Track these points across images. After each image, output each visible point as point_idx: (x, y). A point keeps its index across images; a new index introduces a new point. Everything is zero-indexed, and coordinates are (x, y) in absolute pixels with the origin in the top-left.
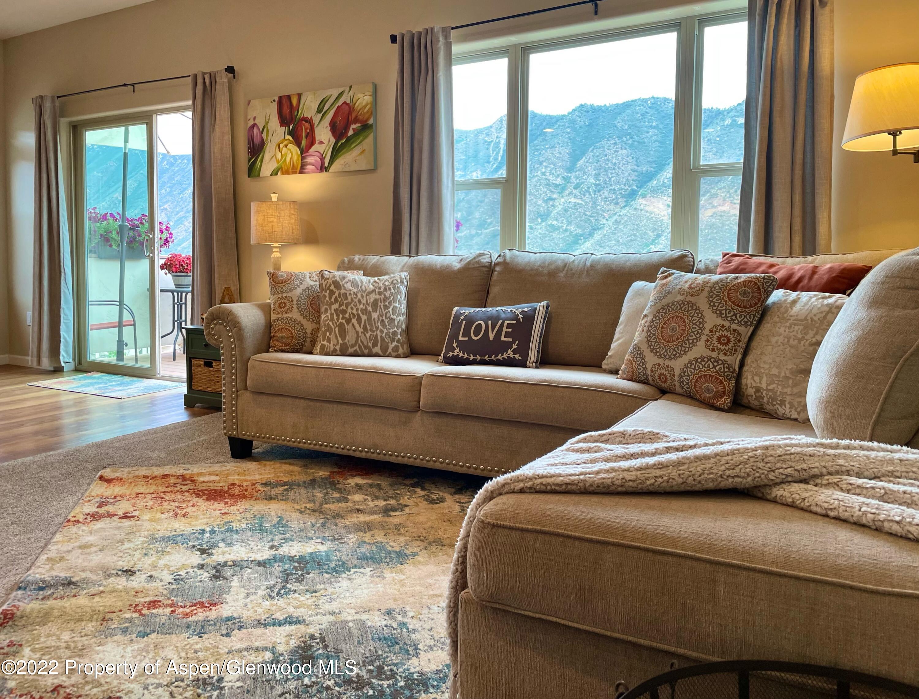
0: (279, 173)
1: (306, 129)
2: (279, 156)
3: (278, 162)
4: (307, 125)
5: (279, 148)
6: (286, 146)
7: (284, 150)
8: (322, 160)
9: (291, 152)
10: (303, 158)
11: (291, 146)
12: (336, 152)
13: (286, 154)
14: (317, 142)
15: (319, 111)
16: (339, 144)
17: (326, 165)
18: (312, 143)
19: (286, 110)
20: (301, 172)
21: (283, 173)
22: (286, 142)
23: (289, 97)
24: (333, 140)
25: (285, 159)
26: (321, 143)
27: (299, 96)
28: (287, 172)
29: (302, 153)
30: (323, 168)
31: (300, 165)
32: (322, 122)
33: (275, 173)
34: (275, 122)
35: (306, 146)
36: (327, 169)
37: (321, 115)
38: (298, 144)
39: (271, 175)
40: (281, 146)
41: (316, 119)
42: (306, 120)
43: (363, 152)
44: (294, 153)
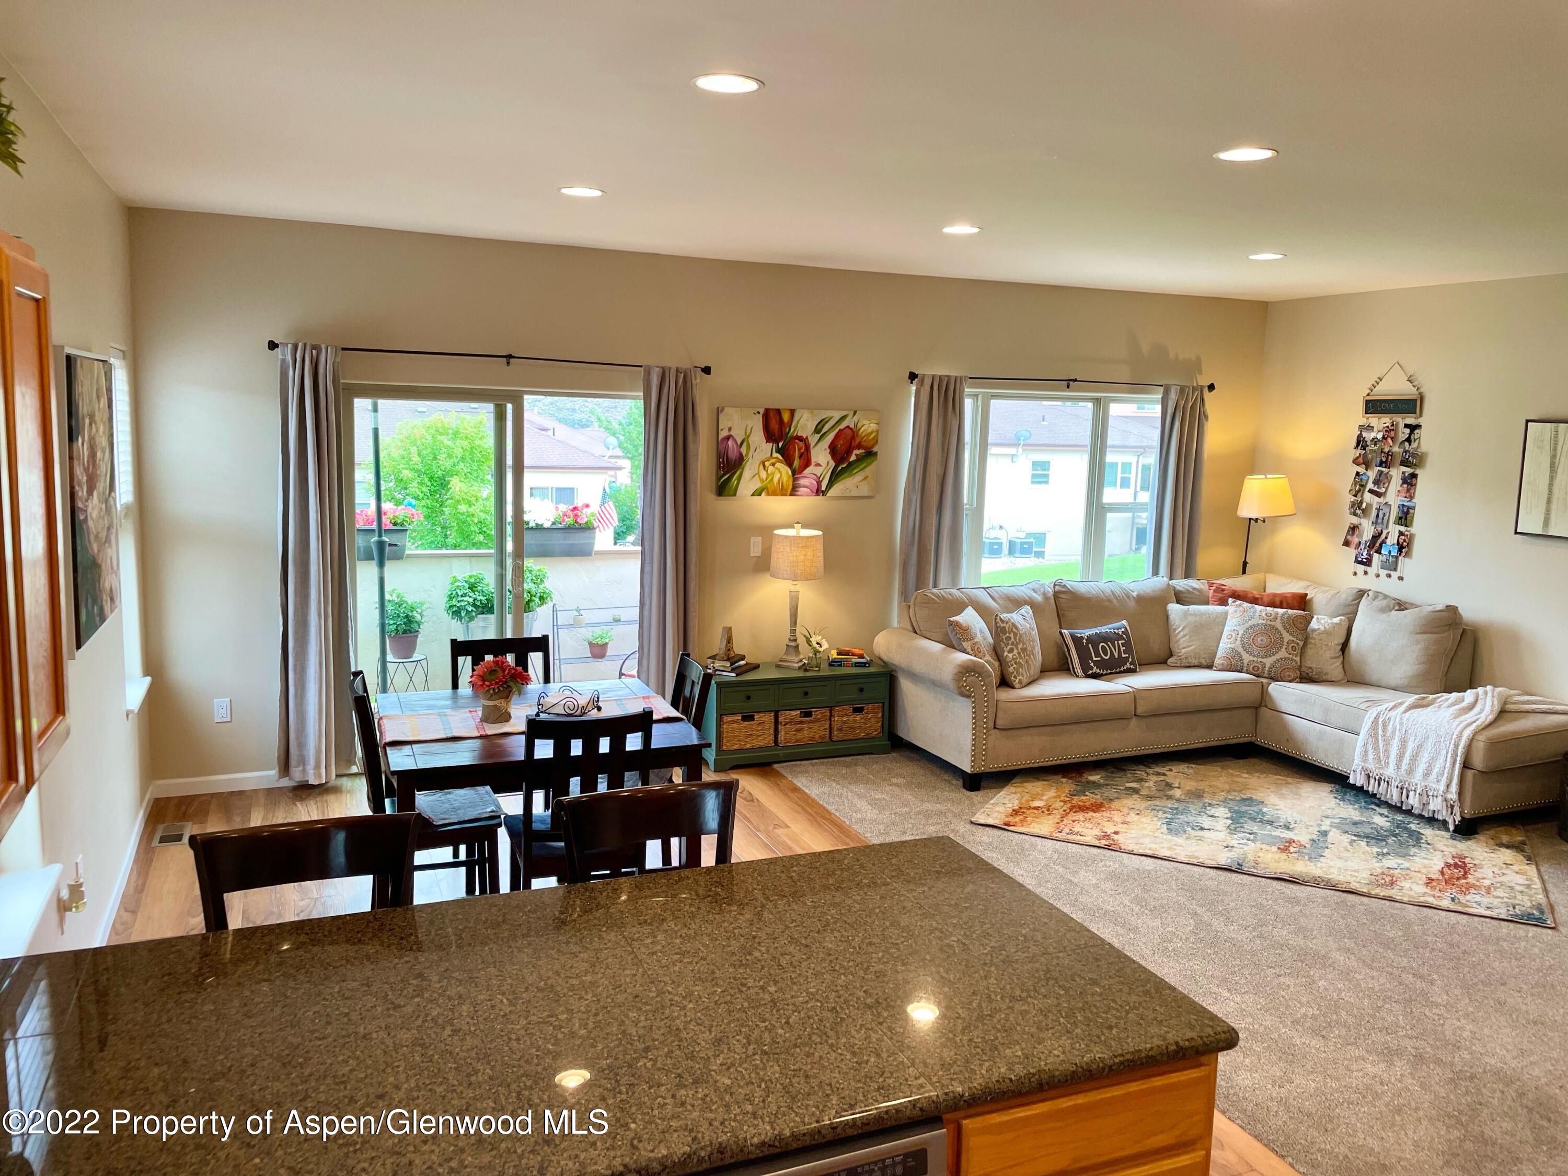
0: (763, 494)
1: (800, 449)
2: (763, 474)
3: (762, 481)
4: (801, 444)
5: (764, 466)
6: (773, 465)
7: (771, 469)
8: (819, 483)
9: (780, 472)
10: (795, 479)
11: (778, 465)
12: (835, 477)
13: (773, 474)
14: (813, 464)
15: (817, 431)
16: (840, 468)
17: (823, 488)
18: (807, 463)
19: (774, 425)
20: (791, 495)
21: (768, 494)
22: (773, 461)
23: (778, 411)
24: (832, 464)
25: (772, 479)
26: (818, 465)
27: (792, 412)
28: (774, 493)
29: (794, 473)
30: (818, 492)
31: (791, 487)
32: (821, 444)
33: (758, 493)
34: (758, 437)
35: (800, 467)
36: (824, 493)
37: (819, 436)
38: (789, 463)
39: (753, 495)
40: (767, 464)
41: (813, 440)
42: (800, 439)
43: (865, 478)
44: (784, 473)
